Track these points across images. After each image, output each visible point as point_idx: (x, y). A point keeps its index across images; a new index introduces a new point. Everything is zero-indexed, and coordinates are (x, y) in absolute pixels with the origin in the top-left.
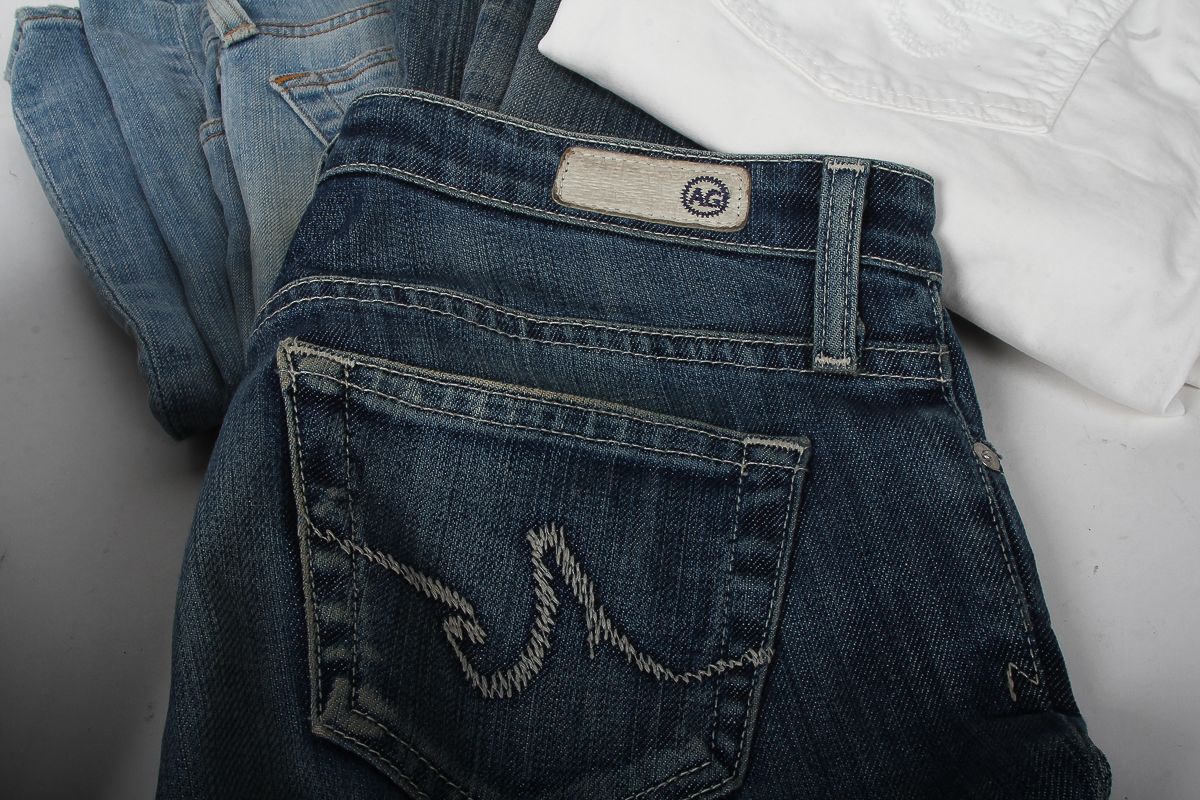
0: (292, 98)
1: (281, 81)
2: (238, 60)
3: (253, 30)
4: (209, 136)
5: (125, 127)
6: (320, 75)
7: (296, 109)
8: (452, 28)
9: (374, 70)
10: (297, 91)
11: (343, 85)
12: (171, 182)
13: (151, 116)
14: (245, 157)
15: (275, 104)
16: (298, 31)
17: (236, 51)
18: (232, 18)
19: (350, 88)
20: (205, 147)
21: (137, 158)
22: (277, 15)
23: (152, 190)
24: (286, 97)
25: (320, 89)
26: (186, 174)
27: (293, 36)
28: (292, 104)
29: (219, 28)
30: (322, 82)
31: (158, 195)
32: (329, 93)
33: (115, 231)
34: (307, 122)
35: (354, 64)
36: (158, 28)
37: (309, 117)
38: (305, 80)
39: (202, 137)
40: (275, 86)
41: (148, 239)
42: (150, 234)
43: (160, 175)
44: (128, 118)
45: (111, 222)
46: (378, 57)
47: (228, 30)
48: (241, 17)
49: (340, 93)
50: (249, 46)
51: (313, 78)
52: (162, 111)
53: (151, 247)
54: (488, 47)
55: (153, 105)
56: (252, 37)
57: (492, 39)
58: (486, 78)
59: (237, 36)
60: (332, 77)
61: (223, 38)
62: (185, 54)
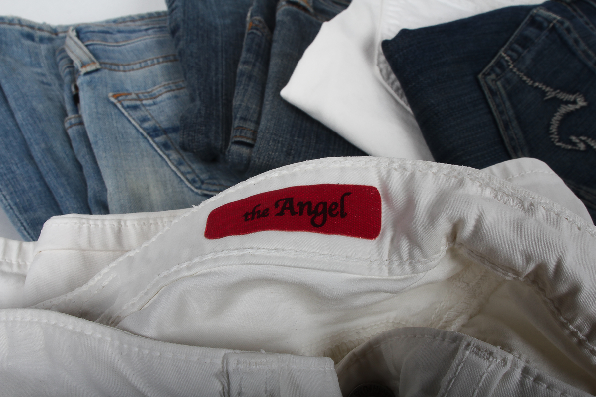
0: (123, 106)
1: (116, 97)
2: (90, 83)
3: (98, 66)
4: (71, 125)
5: (19, 116)
6: (137, 95)
7: (126, 114)
8: (220, 76)
9: (169, 94)
10: (126, 103)
11: (151, 102)
12: (49, 150)
13: (34, 110)
14: (100, 143)
15: (114, 111)
16: (121, 68)
17: (88, 78)
18: (85, 58)
19: (155, 104)
20: (70, 131)
21: (27, 136)
22: (108, 58)
23: (39, 155)
24: (119, 106)
25: (138, 103)
26: (58, 146)
27: (119, 71)
28: (123, 110)
29: (77, 63)
30: (139, 99)
31: (43, 158)
32: (144, 105)
33: (16, 178)
34: (133, 122)
35: (157, 90)
36: (31, 57)
37: (134, 119)
38: (129, 97)
39: (67, 125)
40: (112, 99)
41: (37, 183)
42: (38, 180)
43: (43, 146)
44: (20, 110)
45: (13, 172)
46: (170, 87)
47: (84, 65)
48: (90, 58)
49: (150, 105)
50: (96, 75)
51: (134, 96)
52: (40, 107)
53: (40, 188)
54: (246, 90)
55: (34, 103)
56: (97, 71)
57: (248, 86)
58: (248, 108)
59: (89, 69)
60: (145, 96)
61: (80, 69)
62: (47, 73)
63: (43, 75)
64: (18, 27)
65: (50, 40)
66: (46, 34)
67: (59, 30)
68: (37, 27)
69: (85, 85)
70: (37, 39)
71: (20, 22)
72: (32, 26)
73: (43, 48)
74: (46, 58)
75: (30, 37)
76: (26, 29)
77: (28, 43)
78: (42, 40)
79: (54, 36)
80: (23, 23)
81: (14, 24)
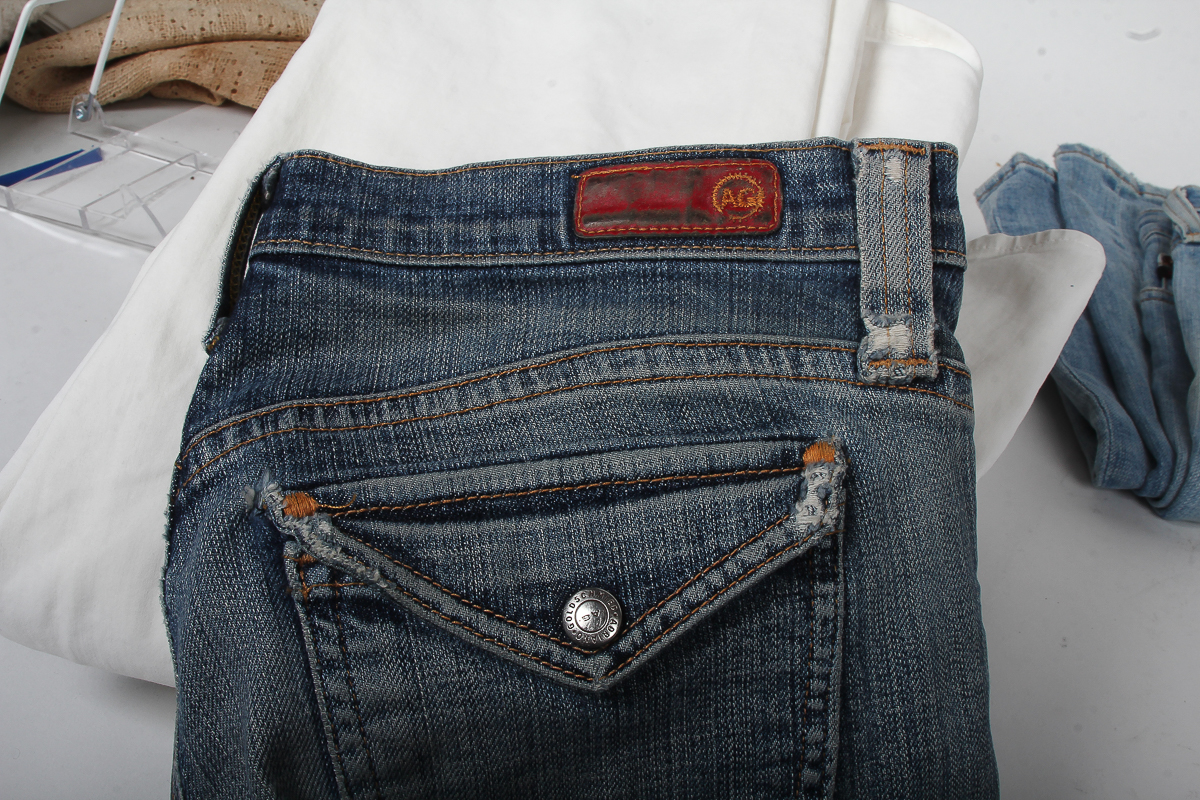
2: (1195, 256)
4: (1150, 298)
20: (1146, 305)
29: (1180, 228)
36: (1106, 207)
47: (1193, 232)
61: (1184, 235)
62: (1121, 234)
63: (1116, 233)
64: (1103, 166)
65: (1132, 196)
66: (1130, 189)
67: (1147, 190)
68: (1122, 176)
69: (1186, 256)
70: (1118, 190)
71: (1107, 162)
72: (1118, 173)
73: (1123, 202)
74: (1123, 216)
75: (1111, 183)
76: (1111, 173)
77: (1107, 189)
78: (1123, 193)
79: (1137, 195)
80: (1109, 164)
81: (1100, 162)
